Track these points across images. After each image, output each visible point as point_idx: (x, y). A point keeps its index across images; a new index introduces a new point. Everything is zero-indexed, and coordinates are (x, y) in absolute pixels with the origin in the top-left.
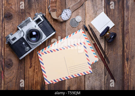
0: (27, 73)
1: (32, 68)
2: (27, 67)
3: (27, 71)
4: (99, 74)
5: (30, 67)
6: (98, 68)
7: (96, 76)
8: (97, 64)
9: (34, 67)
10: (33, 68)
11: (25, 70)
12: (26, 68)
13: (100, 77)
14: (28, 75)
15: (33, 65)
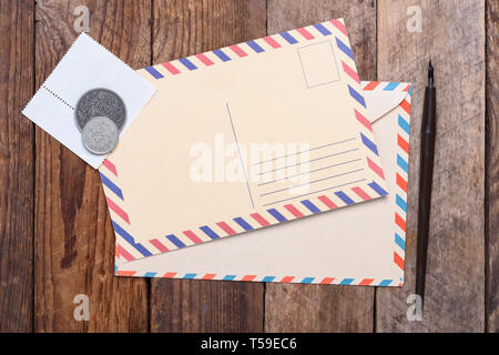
0: (50, 292)
1: (75, 268)
2: (48, 257)
3: (49, 282)
4: (453, 303)
5: (66, 262)
6: (447, 269)
7: (438, 311)
8: (446, 243)
9: (90, 258)
10: (84, 267)
11: (39, 278)
12: (40, 265)
13: (461, 317)
14: (50, 307)
15: (82, 248)
